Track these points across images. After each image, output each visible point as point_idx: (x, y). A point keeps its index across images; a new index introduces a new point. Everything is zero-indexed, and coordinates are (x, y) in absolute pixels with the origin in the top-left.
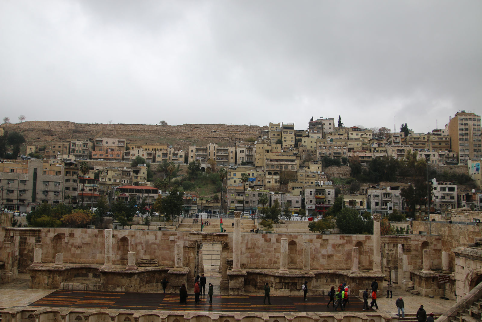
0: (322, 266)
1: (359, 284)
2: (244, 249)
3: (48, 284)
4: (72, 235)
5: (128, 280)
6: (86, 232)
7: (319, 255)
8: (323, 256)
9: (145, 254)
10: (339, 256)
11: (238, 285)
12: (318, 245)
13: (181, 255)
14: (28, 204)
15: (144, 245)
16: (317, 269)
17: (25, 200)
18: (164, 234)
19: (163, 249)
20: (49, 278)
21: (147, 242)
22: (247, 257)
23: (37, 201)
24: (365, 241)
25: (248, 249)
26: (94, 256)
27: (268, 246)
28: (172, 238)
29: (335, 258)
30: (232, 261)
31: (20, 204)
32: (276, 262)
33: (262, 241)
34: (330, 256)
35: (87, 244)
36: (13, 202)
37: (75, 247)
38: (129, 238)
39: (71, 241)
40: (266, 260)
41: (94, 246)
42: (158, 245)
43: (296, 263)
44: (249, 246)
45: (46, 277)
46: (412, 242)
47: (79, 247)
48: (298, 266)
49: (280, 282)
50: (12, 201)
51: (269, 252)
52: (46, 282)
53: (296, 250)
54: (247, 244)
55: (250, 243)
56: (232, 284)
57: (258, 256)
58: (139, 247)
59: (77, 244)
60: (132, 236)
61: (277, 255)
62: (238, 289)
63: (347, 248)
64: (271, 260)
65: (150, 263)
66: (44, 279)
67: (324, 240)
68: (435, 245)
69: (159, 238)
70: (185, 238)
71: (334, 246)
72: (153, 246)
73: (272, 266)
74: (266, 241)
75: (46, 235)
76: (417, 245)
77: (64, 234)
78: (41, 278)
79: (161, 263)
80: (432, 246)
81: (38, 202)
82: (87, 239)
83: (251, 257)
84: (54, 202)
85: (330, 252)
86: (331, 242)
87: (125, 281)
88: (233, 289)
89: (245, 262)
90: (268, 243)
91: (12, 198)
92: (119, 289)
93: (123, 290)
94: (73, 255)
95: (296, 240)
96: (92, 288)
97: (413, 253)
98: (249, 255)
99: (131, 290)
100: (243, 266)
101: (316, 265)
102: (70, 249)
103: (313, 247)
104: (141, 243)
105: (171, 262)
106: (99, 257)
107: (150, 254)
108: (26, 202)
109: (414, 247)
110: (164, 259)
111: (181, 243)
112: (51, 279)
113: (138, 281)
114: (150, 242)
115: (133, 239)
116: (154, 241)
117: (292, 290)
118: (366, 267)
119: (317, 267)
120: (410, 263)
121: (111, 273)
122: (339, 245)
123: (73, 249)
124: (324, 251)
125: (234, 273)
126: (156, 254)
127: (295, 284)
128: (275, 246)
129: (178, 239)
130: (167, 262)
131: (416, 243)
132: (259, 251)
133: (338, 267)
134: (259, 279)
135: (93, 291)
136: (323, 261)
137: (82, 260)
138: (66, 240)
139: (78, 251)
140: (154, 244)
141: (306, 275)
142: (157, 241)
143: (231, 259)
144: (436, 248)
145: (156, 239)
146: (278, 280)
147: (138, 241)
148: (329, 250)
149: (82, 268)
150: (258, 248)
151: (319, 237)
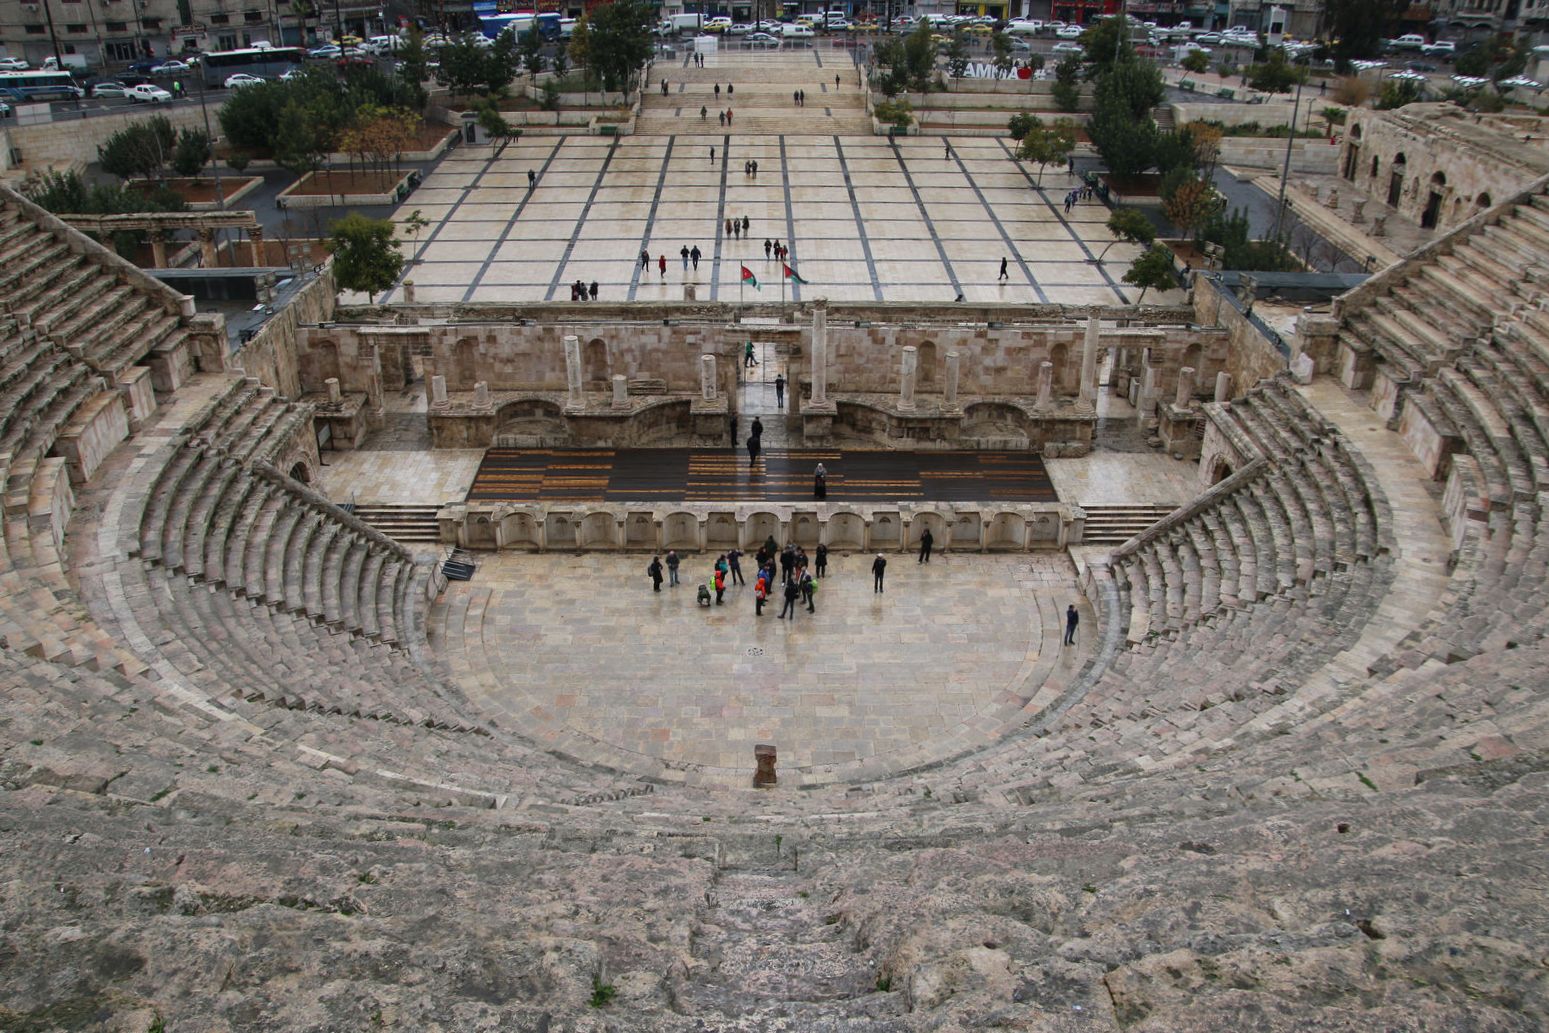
0: (984, 387)
1: (1047, 431)
2: (832, 358)
3: (468, 439)
4: (492, 339)
5: (617, 428)
6: (519, 333)
7: (979, 369)
8: (987, 369)
9: (640, 368)
10: (1017, 371)
11: (820, 432)
12: (978, 350)
13: (714, 379)
14: (173, 32)
15: (637, 353)
16: (973, 393)
17: (160, 20)
18: (674, 332)
19: (674, 360)
20: (468, 428)
21: (643, 347)
22: (838, 372)
23: (197, 18)
24: (1073, 342)
25: (839, 356)
26: (541, 376)
27: (880, 352)
28: (690, 339)
29: (1009, 374)
30: (810, 385)
31: (149, 35)
32: (893, 381)
33: (867, 342)
34: (1000, 370)
35: (525, 355)
36: (125, 29)
37: (501, 361)
38: (606, 342)
39: (492, 351)
40: (876, 376)
41: (539, 357)
42: (665, 353)
43: (932, 381)
44: (843, 351)
45: (462, 427)
46: (1168, 345)
47: (509, 361)
48: (937, 387)
49: (899, 426)
50: (120, 26)
51: (881, 362)
52: (465, 435)
53: (934, 358)
54: (838, 347)
55: (843, 345)
56: (808, 429)
57: (858, 370)
58: (628, 358)
59: (504, 356)
60: (612, 337)
61: (896, 367)
62: (822, 438)
63: (1035, 354)
64: (884, 377)
65: (650, 388)
66: (460, 432)
67: (990, 341)
68: (1214, 351)
69: (666, 339)
70: (717, 338)
71: (1009, 351)
72: (655, 355)
73: (885, 388)
74: (875, 341)
75: (441, 342)
76: (1177, 351)
77: (476, 338)
78: (455, 429)
79: (673, 384)
80: (1209, 353)
81: (200, 23)
82: (523, 346)
83: (846, 371)
84: (248, 16)
85: (1000, 364)
86: (1003, 344)
87: (614, 430)
88: (810, 438)
89: (834, 380)
90: (879, 347)
91: (121, 18)
92: (601, 444)
93: (610, 444)
94: (499, 376)
95: (936, 341)
96: (550, 442)
97: (1168, 365)
98: (841, 368)
99: (625, 444)
100: (831, 388)
101: (971, 385)
102: (492, 365)
103: (968, 354)
104: (629, 350)
105: (692, 384)
106: (550, 377)
107: (650, 369)
108: (165, 26)
109: (1171, 354)
110: (677, 378)
111: (709, 347)
112: (473, 431)
113: (635, 428)
114: (649, 347)
115: (615, 343)
116: (656, 345)
117: (920, 439)
118: (1069, 390)
119: (974, 388)
120: (1158, 384)
121: (586, 417)
122: (1021, 349)
123: (498, 366)
124: (988, 361)
125: (814, 412)
126: (663, 369)
127: (927, 430)
128: (893, 352)
129: (704, 340)
130: (683, 383)
131: (1176, 346)
132: (862, 361)
133: (1014, 389)
134: (859, 415)
135: (555, 449)
136: (987, 380)
137: (517, 384)
138: (482, 348)
139: (509, 369)
140: (657, 350)
141: (948, 415)
142: (663, 346)
143: (807, 380)
144: (1214, 357)
145: (660, 341)
146: (894, 423)
147: (625, 346)
148: (999, 358)
149: (521, 402)
150: (860, 355)
151: (981, 335)
